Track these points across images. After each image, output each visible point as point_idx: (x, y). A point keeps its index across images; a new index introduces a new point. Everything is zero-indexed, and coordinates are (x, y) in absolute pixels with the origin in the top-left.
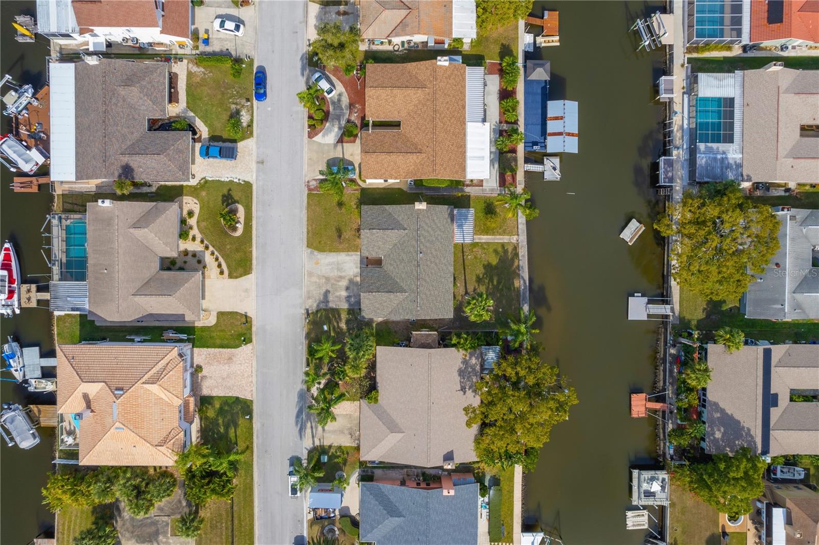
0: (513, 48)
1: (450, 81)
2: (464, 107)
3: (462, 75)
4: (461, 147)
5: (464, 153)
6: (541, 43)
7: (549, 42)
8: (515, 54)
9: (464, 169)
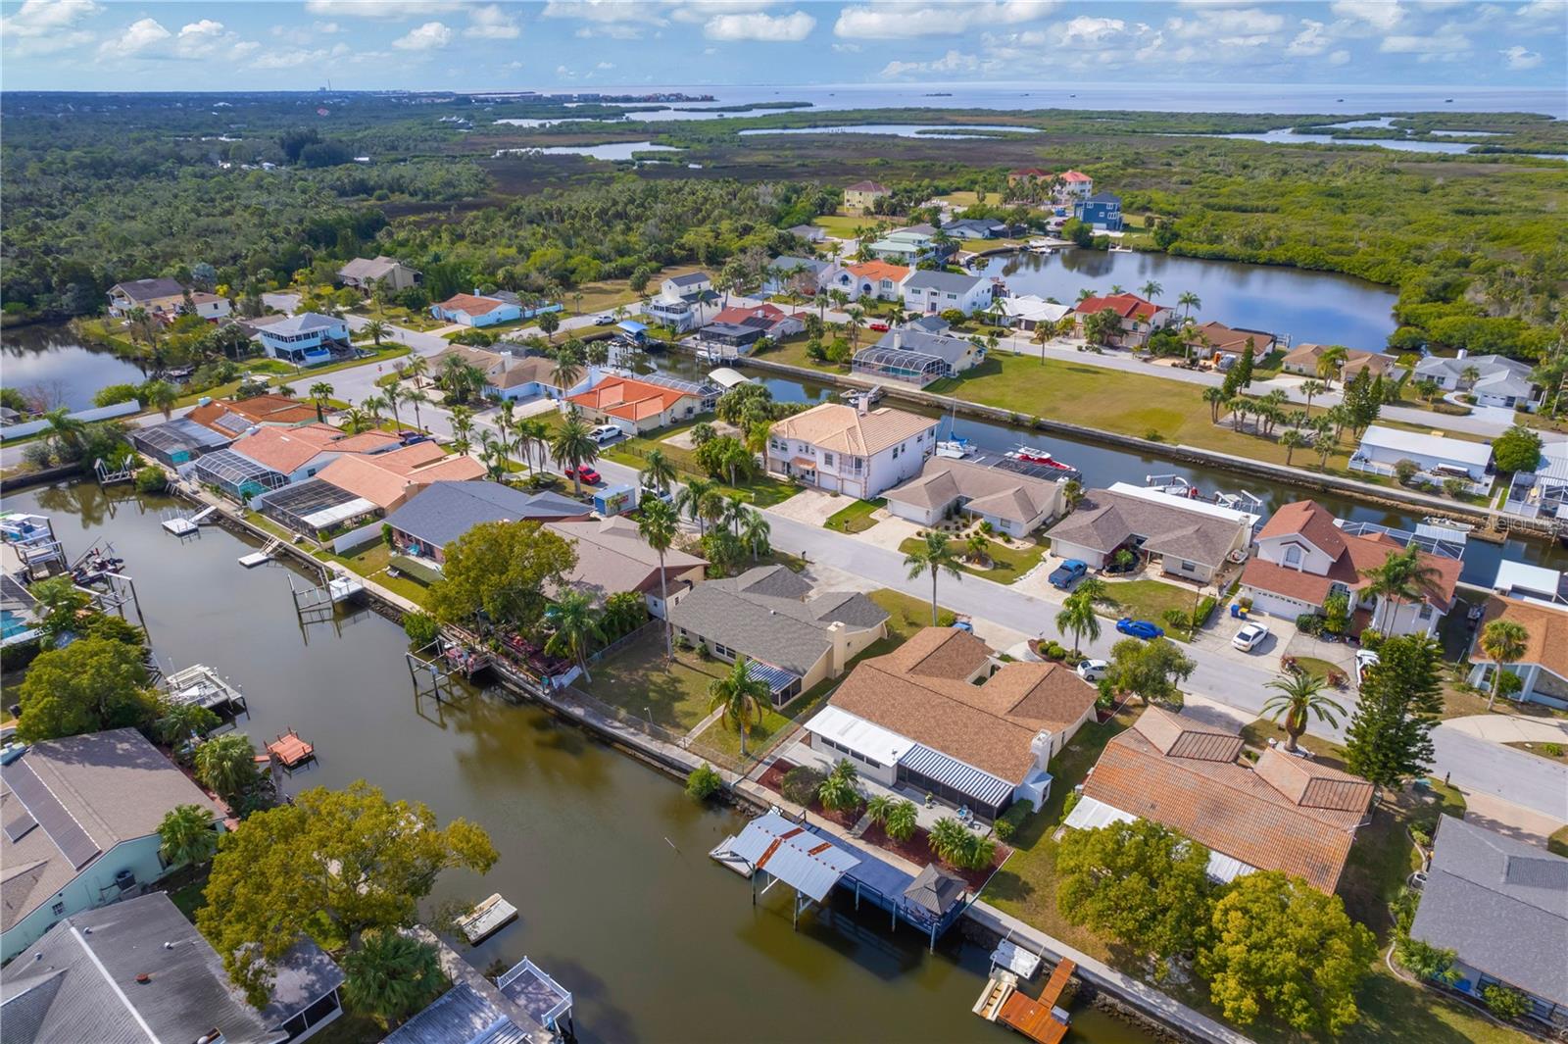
0: (1014, 905)
1: (1000, 745)
2: (944, 749)
3: (1003, 769)
4: (882, 717)
5: (869, 716)
6: (999, 980)
7: (991, 995)
8: (998, 901)
9: (845, 707)
